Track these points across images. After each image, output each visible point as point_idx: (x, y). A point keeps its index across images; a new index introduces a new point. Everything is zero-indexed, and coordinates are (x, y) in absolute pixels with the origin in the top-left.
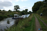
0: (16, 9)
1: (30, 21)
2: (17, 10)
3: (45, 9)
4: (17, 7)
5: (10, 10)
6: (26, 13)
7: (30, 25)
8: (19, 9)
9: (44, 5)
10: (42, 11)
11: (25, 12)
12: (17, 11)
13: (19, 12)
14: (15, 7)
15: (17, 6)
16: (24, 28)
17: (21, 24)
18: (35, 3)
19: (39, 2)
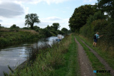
0: (30, 23)
1: (66, 51)
2: (32, 25)
3: (99, 23)
4: (32, 19)
5: (14, 26)
6: (54, 33)
7: (67, 63)
8: (38, 22)
9: (96, 13)
10: (93, 28)
11: (53, 30)
12: (32, 28)
13: (37, 31)
14: (27, 17)
15: (32, 15)
16: (51, 70)
17: (44, 59)
18: (76, 9)
19: (86, 6)
